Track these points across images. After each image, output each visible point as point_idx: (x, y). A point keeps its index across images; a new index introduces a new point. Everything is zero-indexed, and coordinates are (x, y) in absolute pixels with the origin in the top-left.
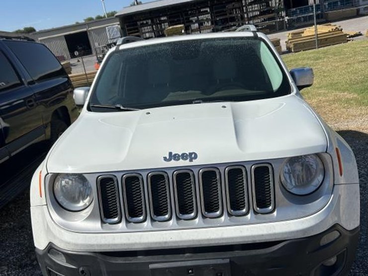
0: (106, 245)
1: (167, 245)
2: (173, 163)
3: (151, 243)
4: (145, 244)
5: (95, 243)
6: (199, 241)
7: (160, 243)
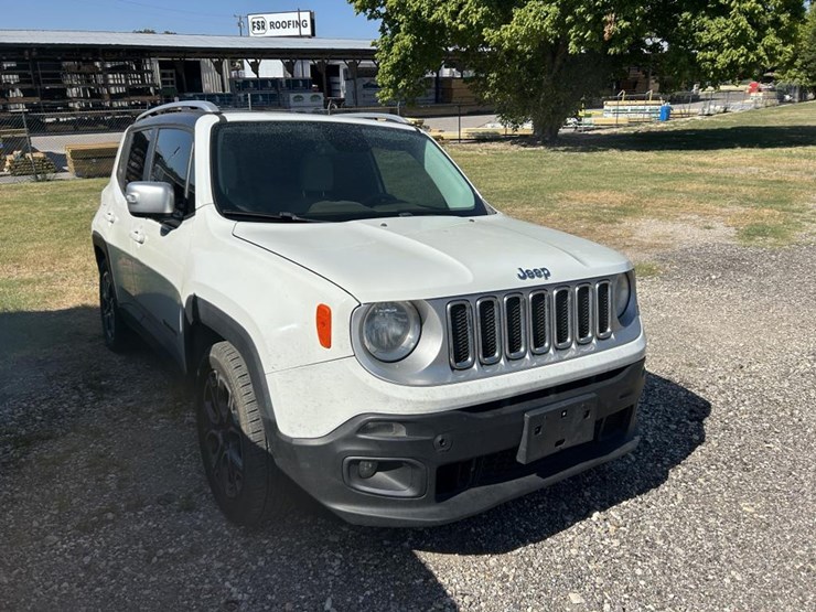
0: (472, 396)
1: (537, 386)
2: (529, 282)
3: (520, 386)
4: (515, 387)
5: (460, 395)
6: (565, 376)
7: (530, 384)
